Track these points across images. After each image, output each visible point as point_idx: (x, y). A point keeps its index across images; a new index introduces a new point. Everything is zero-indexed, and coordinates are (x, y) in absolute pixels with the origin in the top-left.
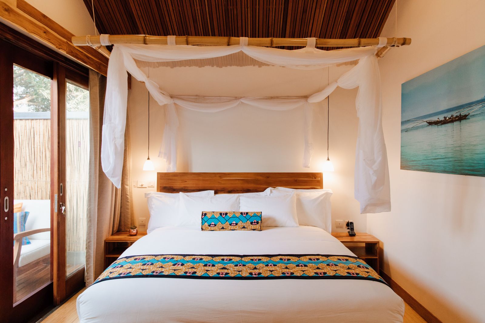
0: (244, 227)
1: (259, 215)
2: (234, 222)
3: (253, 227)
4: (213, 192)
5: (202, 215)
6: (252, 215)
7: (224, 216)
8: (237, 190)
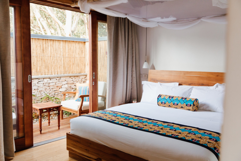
0: (182, 107)
1: (193, 101)
2: (176, 103)
3: (188, 108)
4: (178, 84)
5: (159, 96)
6: (188, 100)
7: (171, 98)
8: (195, 84)
